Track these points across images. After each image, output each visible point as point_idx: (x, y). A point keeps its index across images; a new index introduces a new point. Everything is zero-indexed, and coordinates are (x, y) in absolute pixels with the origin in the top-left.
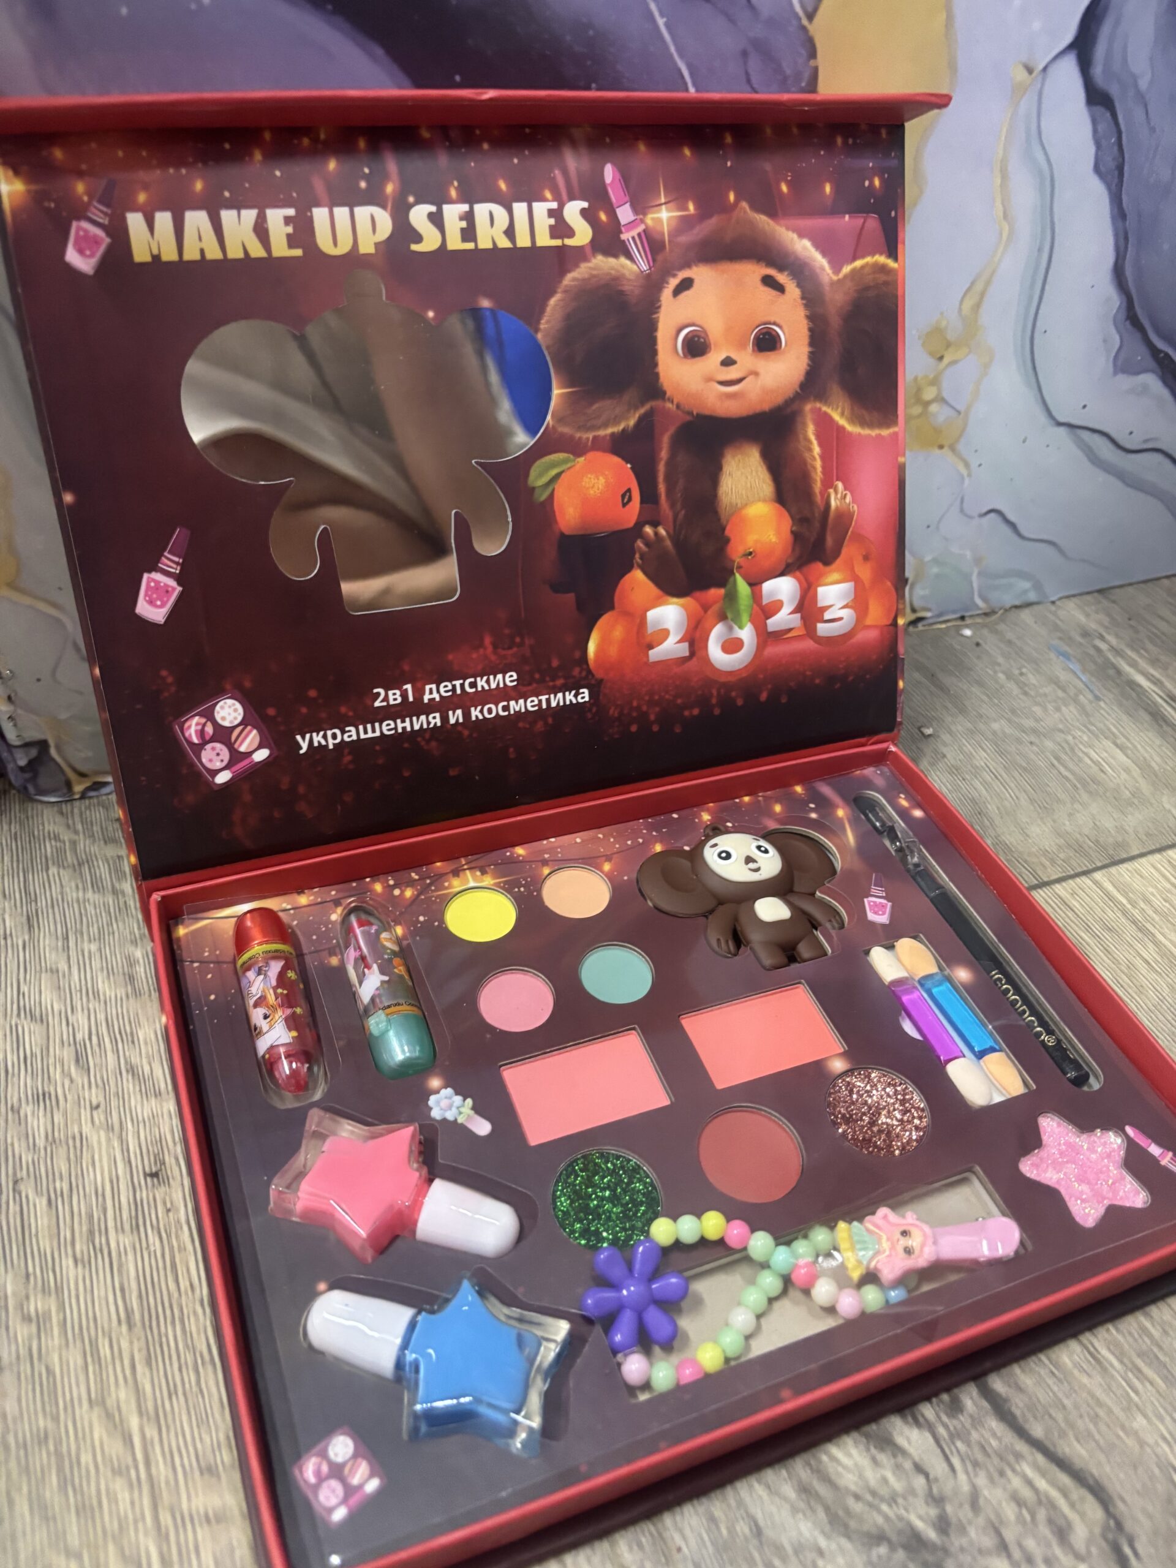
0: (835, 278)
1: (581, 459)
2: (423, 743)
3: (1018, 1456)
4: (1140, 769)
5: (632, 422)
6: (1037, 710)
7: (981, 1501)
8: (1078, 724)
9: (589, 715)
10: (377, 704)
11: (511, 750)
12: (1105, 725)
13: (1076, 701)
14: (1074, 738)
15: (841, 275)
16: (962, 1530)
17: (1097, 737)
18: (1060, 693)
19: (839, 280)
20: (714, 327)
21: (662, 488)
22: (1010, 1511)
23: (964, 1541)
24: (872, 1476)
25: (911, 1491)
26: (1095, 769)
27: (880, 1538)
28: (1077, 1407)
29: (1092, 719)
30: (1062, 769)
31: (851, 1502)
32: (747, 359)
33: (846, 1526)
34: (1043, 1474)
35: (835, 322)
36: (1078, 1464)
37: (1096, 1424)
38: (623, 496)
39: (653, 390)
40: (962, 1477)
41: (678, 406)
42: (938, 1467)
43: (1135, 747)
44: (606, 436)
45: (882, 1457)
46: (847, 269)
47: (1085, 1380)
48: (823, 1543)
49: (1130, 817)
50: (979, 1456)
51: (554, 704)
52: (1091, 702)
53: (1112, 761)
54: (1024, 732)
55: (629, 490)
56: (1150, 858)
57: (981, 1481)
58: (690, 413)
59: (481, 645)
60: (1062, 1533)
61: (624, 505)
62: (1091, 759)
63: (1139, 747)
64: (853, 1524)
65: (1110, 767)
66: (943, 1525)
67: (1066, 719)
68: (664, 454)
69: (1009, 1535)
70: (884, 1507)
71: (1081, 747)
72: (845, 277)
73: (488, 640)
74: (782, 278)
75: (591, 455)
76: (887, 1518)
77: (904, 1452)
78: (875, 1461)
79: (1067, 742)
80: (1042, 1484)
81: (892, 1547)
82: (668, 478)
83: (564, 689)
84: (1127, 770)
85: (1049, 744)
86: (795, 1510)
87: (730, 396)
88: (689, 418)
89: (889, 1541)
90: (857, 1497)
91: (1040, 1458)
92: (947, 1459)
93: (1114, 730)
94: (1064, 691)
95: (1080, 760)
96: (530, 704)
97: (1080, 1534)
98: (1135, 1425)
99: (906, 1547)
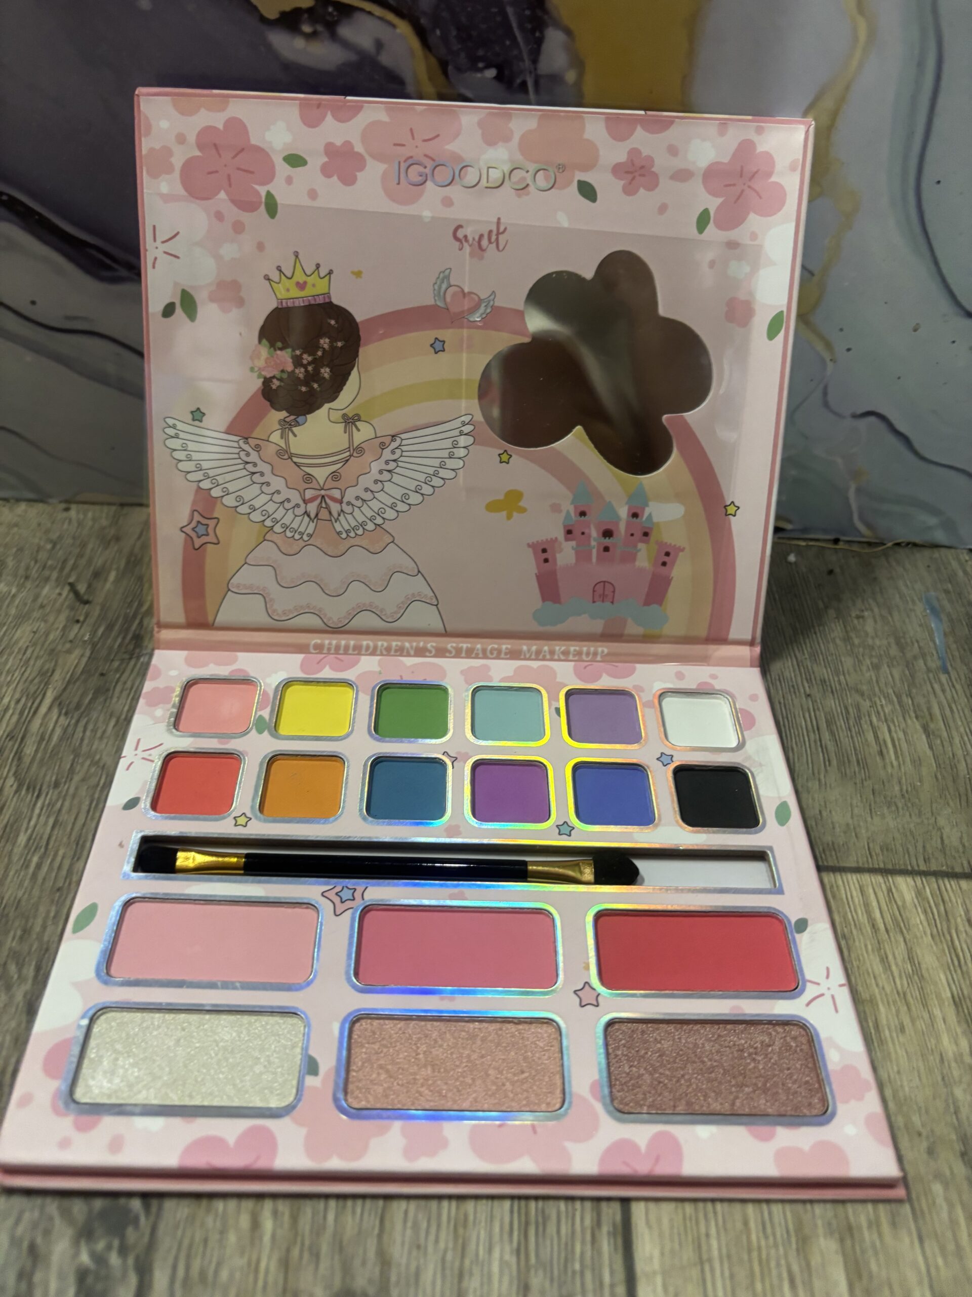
4: (938, 766)
6: (848, 662)
8: (890, 691)
12: (929, 702)
13: (909, 665)
14: (873, 705)
17: (904, 712)
18: (894, 651)
26: (875, 748)
29: (914, 691)
30: (826, 736)
43: (951, 738)
49: (877, 820)
52: (929, 670)
53: (904, 746)
54: (809, 681)
56: (866, 878)
62: (876, 737)
63: (957, 740)
65: (896, 753)
67: (877, 682)
71: (874, 719)
79: (858, 707)
84: (917, 762)
85: (831, 703)
93: (936, 710)
94: (902, 648)
95: (860, 732)
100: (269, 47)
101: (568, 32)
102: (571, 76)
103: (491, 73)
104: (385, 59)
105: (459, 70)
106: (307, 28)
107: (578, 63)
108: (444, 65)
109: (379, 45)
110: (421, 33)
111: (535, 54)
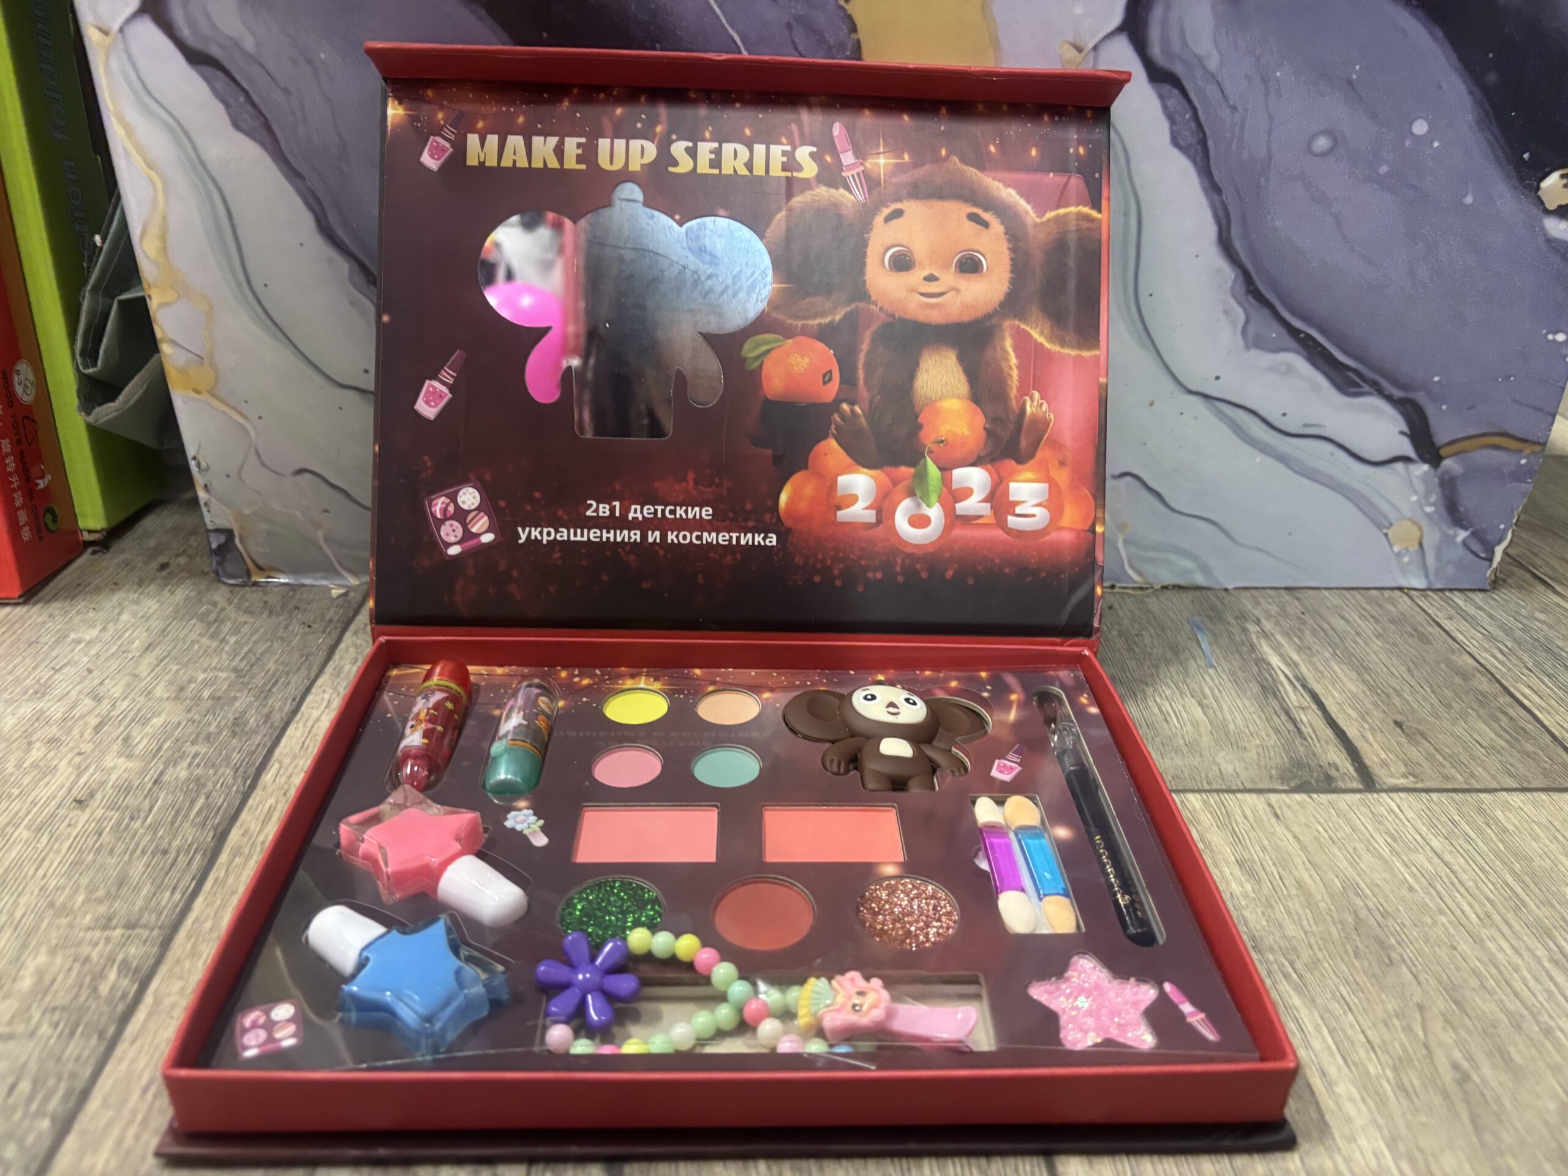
0: (1038, 220)
1: (790, 341)
2: (623, 554)
5: (838, 318)
9: (776, 559)
10: (589, 513)
11: (700, 576)
15: (1044, 219)
19: (1043, 223)
20: (920, 248)
21: (861, 374)
32: (949, 278)
35: (1038, 257)
38: (824, 376)
39: (861, 293)
41: (881, 309)
44: (813, 326)
46: (1050, 215)
51: (743, 542)
55: (830, 372)
58: (892, 316)
59: (685, 480)
61: (824, 383)
68: (865, 346)
72: (1049, 220)
73: (691, 476)
74: (986, 216)
75: (799, 338)
82: (868, 366)
83: (755, 530)
87: (930, 306)
88: (891, 320)
96: (723, 538)
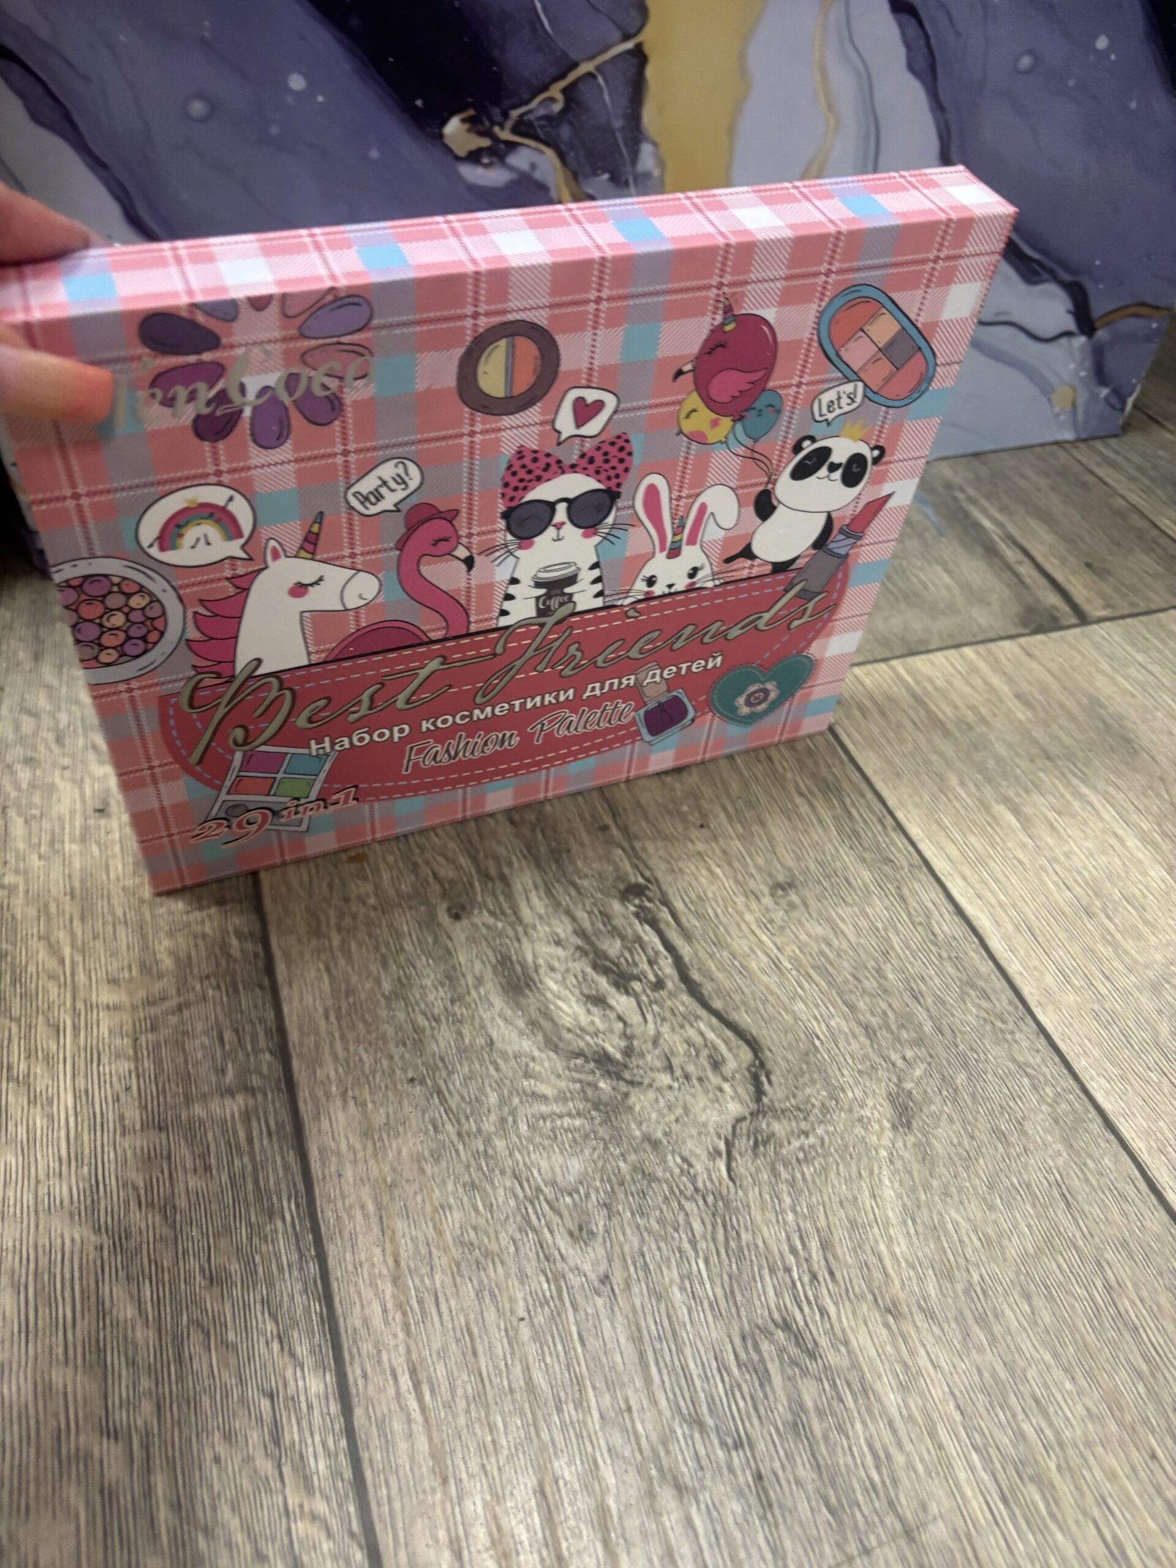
3: (698, 1018)
4: (961, 588)
7: (661, 1041)
8: (916, 553)
12: (940, 555)
13: (920, 537)
16: (642, 1055)
17: (929, 563)
18: (908, 531)
22: (681, 1048)
23: (641, 1062)
24: (584, 1020)
25: (612, 1031)
26: (920, 586)
27: (580, 1054)
28: (753, 993)
29: (930, 550)
31: (564, 1033)
33: (556, 1046)
34: (713, 1029)
36: (743, 1026)
37: (764, 1004)
40: (651, 1026)
42: (635, 1018)
43: (962, 572)
45: (594, 1010)
47: (765, 978)
48: (536, 1053)
49: (938, 622)
50: (668, 1015)
52: (933, 537)
53: (937, 581)
56: (945, 651)
57: (665, 1029)
60: (717, 1065)
62: (919, 580)
63: (966, 572)
64: (561, 1045)
65: (934, 586)
66: (628, 1052)
69: (675, 1062)
70: (588, 1038)
71: (914, 570)
76: (588, 1044)
77: (611, 1008)
78: (589, 1012)
80: (711, 1035)
81: (587, 1061)
86: (521, 1033)
89: (585, 1056)
90: (569, 1030)
91: (714, 1020)
92: (643, 1014)
93: (947, 559)
97: (731, 1065)
98: (795, 1008)
99: (595, 1061)
100: (460, 178)
101: (655, 145)
102: (656, 173)
103: (606, 176)
104: (538, 175)
105: (586, 176)
106: (486, 160)
107: (661, 163)
108: (575, 175)
109: (533, 166)
110: (561, 156)
111: (634, 160)
